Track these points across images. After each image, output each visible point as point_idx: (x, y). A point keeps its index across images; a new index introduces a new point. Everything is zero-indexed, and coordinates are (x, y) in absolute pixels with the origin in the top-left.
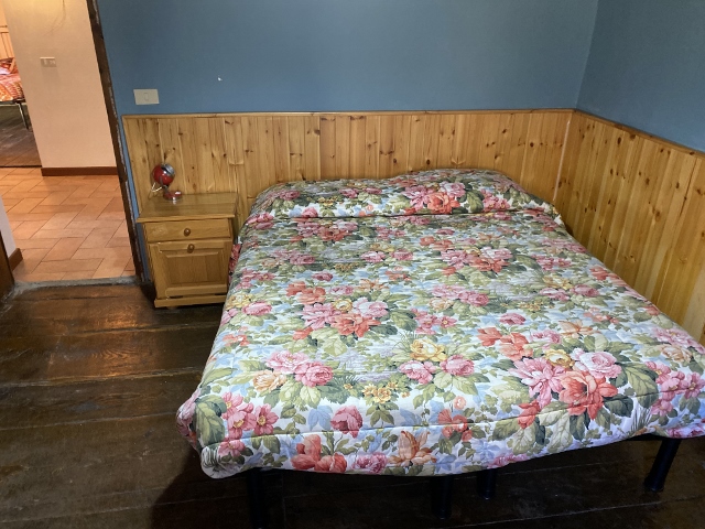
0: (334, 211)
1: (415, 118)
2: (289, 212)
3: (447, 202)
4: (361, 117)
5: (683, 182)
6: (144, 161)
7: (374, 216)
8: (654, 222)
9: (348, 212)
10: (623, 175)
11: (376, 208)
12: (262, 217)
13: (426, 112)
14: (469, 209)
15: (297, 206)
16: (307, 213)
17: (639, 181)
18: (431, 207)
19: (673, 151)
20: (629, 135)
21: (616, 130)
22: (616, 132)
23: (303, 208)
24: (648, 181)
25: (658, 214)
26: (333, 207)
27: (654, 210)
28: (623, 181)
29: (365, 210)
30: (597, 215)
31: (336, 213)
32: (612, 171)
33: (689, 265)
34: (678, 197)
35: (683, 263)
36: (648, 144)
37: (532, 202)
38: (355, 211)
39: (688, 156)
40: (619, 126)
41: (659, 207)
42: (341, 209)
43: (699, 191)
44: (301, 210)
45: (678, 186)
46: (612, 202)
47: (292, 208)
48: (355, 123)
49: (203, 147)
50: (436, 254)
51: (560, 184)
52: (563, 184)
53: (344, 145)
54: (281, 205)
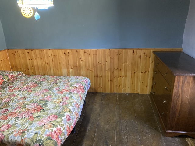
8: (47, 65)
10: (33, 59)
14: (6, 80)
17: (39, 59)
19: (45, 51)
20: (30, 51)
21: (26, 50)
22: (26, 51)
24: (41, 58)
25: (47, 63)
27: (46, 63)
28: (34, 60)
30: (30, 70)
32: (29, 60)
33: (59, 69)
34: (50, 59)
35: (58, 70)
36: (37, 51)
37: (18, 73)
39: (49, 50)
40: (26, 49)
41: (47, 62)
43: (55, 56)
45: (49, 56)
46: (33, 66)
50: (19, 91)
51: (12, 68)
52: (13, 68)
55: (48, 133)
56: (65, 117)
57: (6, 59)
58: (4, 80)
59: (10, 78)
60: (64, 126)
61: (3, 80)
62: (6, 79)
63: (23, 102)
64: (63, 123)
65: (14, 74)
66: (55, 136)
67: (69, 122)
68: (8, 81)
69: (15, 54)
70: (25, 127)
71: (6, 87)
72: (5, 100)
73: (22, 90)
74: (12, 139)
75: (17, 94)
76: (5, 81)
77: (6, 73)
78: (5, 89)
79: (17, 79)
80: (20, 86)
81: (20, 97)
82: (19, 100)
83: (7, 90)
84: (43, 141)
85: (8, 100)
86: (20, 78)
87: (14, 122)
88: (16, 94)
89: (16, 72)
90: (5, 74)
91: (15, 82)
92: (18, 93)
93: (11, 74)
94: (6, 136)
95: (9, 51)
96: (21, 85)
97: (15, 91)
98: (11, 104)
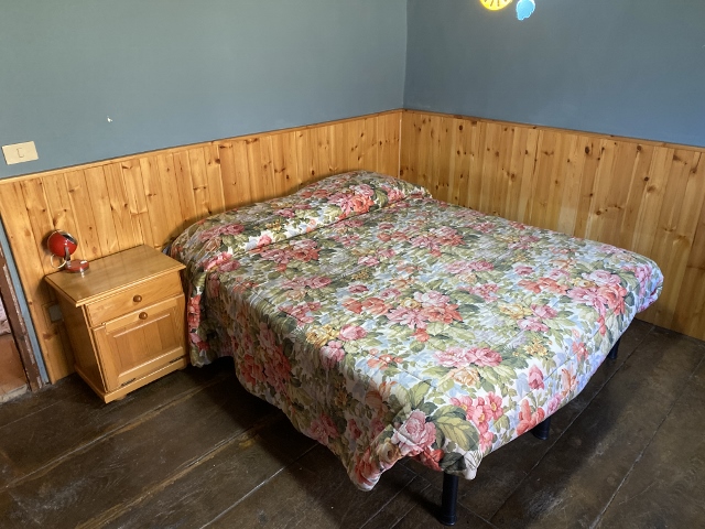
0: (285, 233)
1: (299, 133)
2: (245, 246)
3: (365, 202)
4: (256, 140)
5: (531, 148)
6: (28, 234)
7: (317, 229)
8: (510, 183)
9: (297, 231)
10: (471, 153)
11: (318, 221)
12: (220, 259)
13: (307, 127)
14: (380, 205)
15: (251, 238)
16: (263, 242)
17: (489, 156)
18: (356, 210)
19: (516, 129)
20: (469, 123)
21: (456, 120)
22: (456, 122)
23: (258, 238)
24: (497, 154)
25: (513, 176)
26: (283, 230)
27: (508, 174)
28: (473, 158)
29: (310, 226)
30: (451, 189)
31: (288, 235)
32: (458, 152)
33: (550, 205)
34: (529, 161)
35: (544, 205)
36: (491, 128)
37: (416, 189)
38: (303, 228)
39: (531, 130)
40: (459, 117)
41: (513, 170)
42: (290, 230)
43: (546, 153)
44: (255, 241)
45: (527, 152)
46: (464, 175)
47: (248, 241)
48: (251, 146)
49: (100, 201)
50: (407, 244)
51: (402, 172)
52: (405, 172)
53: (244, 170)
54: (234, 241)
55: (459, 396)
56: (526, 371)
57: (393, 141)
58: (375, 202)
59: (390, 199)
60: (514, 399)
61: (372, 201)
62: (379, 201)
63: (410, 279)
64: (514, 387)
65: (403, 192)
66: (478, 413)
67: (534, 391)
68: (383, 206)
69: (423, 128)
70: (401, 353)
71: (373, 224)
72: (366, 259)
73: (415, 244)
74: (359, 371)
75: (398, 252)
76: (377, 207)
77: (383, 182)
78: (371, 230)
79: (407, 206)
80: (412, 231)
81: (406, 262)
82: (399, 269)
83: (376, 234)
84: (440, 414)
85: (373, 260)
86: (416, 207)
87: (374, 327)
88: (397, 250)
89: (410, 185)
90: (381, 185)
91: (400, 216)
92: (402, 250)
93: (396, 189)
94: (349, 356)
95: (408, 115)
96: (415, 228)
97: (395, 240)
98: (377, 274)
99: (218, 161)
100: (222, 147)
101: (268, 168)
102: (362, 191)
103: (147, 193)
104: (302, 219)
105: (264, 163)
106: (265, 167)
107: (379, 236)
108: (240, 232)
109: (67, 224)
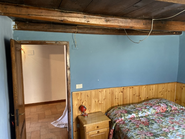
1: (144, 87)
2: (127, 117)
3: (164, 109)
4: (132, 87)
7: (148, 115)
9: (142, 115)
11: (149, 113)
12: (120, 120)
13: (147, 85)
15: (129, 115)
16: (132, 117)
18: (161, 111)
26: (138, 114)
31: (140, 116)
37: (181, 107)
38: (144, 114)
42: (140, 114)
48: (131, 89)
49: (93, 99)
52: (177, 100)
53: (128, 95)
54: (124, 115)
57: (173, 91)
61: (167, 109)
62: (169, 109)
68: (170, 111)
69: (183, 88)
72: (165, 129)
73: (182, 127)
77: (170, 103)
78: (166, 119)
79: (179, 112)
80: (181, 122)
81: (179, 133)
82: (177, 135)
85: (167, 130)
86: (182, 113)
88: (176, 128)
89: (179, 106)
91: (176, 115)
92: (178, 128)
93: (175, 106)
95: (178, 84)
97: (175, 124)
98: (169, 135)
99: (122, 92)
100: (123, 89)
101: (135, 95)
102: (163, 106)
103: (104, 98)
104: (144, 112)
105: (134, 94)
106: (134, 95)
107: (169, 121)
108: (126, 113)
109: (85, 104)
